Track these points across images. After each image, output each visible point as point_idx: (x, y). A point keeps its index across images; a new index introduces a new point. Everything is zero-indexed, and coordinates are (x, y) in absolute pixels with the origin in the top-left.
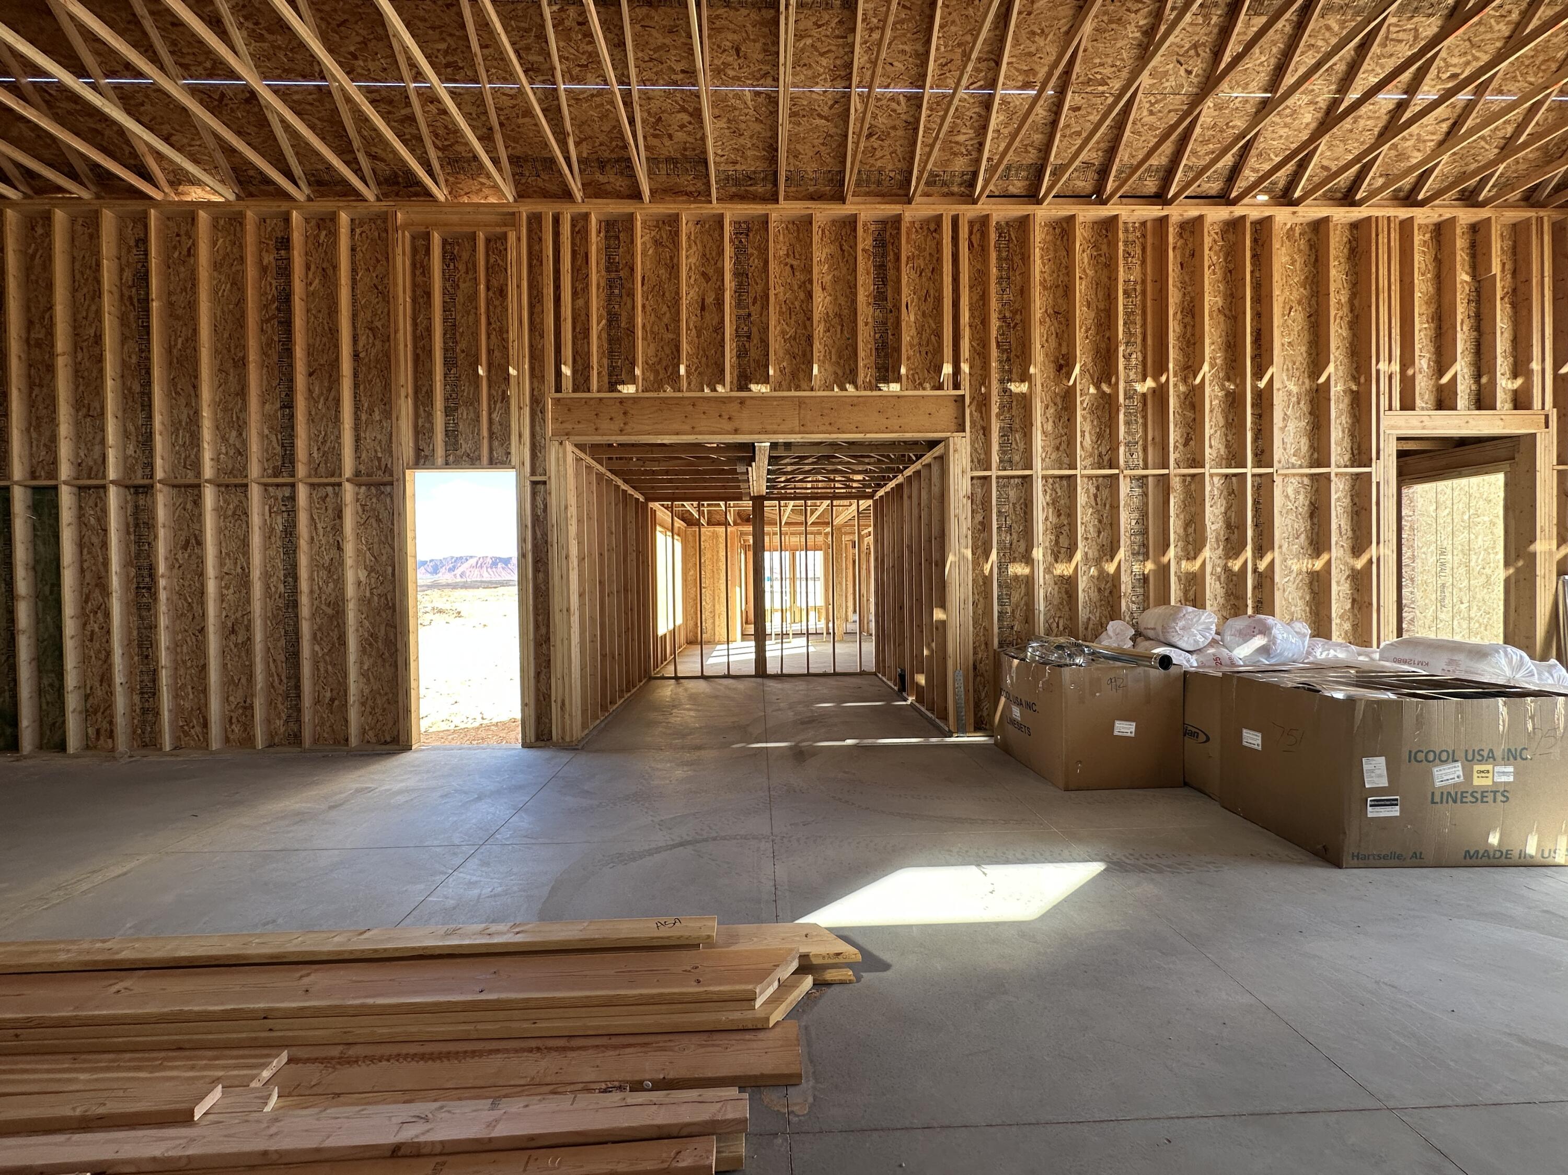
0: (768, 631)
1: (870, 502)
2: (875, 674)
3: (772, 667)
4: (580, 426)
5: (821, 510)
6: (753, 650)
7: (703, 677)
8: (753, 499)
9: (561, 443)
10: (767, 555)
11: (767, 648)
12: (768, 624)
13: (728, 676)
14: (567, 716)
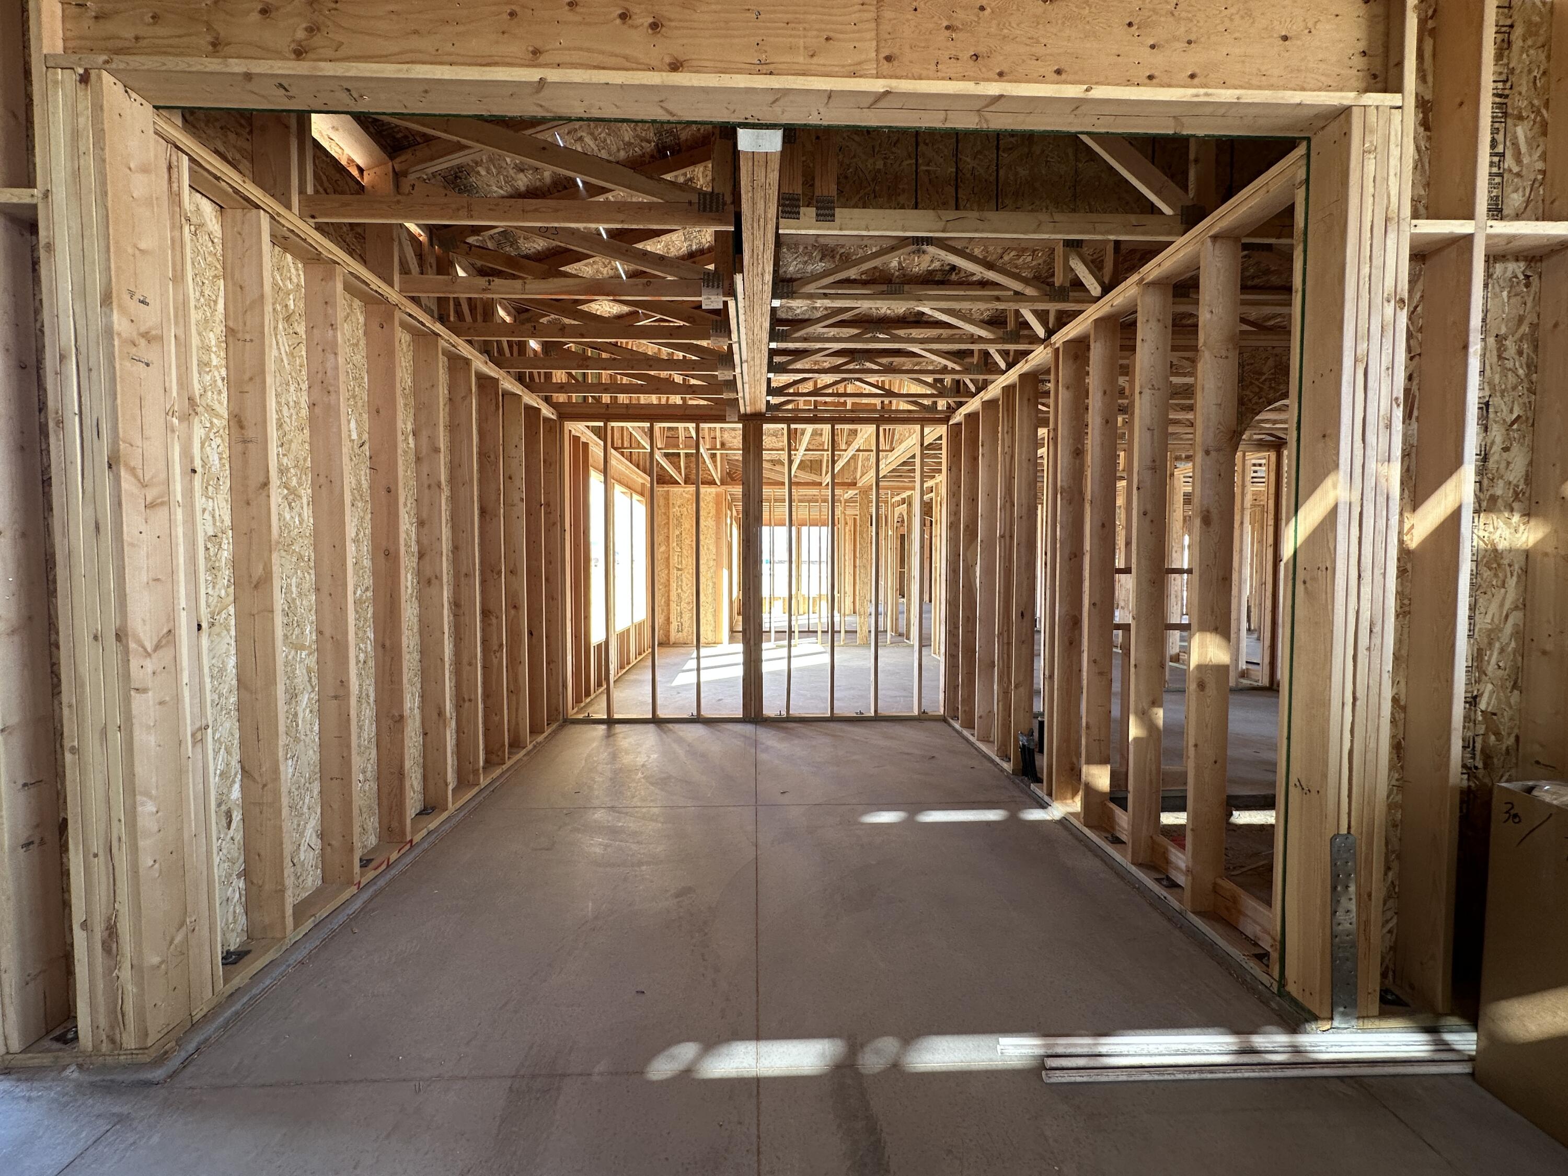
0: (766, 627)
1: (942, 430)
2: (944, 720)
3: (772, 705)
4: (160, 31)
5: (859, 442)
6: (740, 658)
7: (656, 721)
8: (745, 419)
9: (84, 79)
10: (765, 530)
11: (765, 655)
12: (765, 616)
13: (697, 719)
14: (126, 974)
